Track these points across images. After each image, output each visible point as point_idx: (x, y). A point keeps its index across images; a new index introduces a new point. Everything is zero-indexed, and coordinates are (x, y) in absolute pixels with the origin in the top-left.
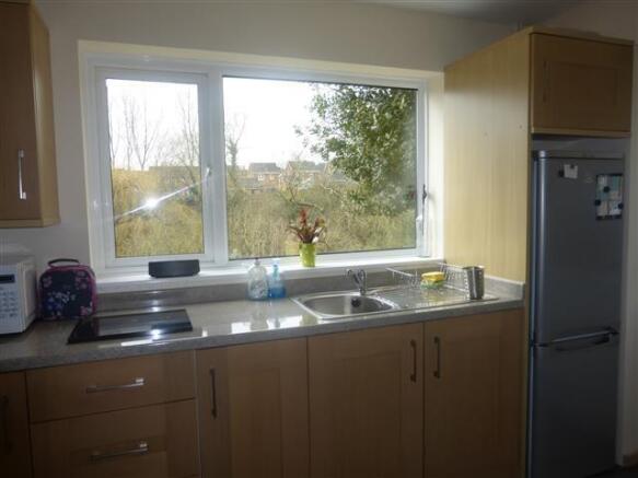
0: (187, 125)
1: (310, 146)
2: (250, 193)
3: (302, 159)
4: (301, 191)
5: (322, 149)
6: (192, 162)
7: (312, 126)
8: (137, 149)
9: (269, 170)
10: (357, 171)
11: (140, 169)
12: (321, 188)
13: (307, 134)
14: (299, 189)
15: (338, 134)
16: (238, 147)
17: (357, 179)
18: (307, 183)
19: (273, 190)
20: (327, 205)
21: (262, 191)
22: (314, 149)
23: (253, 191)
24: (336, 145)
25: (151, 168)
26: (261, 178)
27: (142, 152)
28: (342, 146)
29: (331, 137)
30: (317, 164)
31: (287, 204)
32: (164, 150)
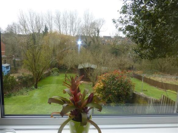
0: (87, 24)
1: (118, 28)
2: (102, 44)
3: (119, 35)
4: (117, 45)
5: (123, 30)
6: (87, 34)
7: (120, 20)
8: (73, 30)
9: (108, 38)
10: (137, 39)
11: (73, 36)
12: (123, 45)
13: (118, 23)
14: (116, 44)
15: (131, 23)
16: (100, 31)
17: (137, 43)
18: (119, 43)
19: (109, 44)
20: (124, 50)
21: (106, 44)
22: (120, 29)
23: (103, 44)
24: (129, 28)
25: (76, 36)
26: (106, 41)
27: (74, 31)
28: (132, 28)
29: (128, 25)
30: (123, 37)
31: (113, 49)
32: (80, 31)
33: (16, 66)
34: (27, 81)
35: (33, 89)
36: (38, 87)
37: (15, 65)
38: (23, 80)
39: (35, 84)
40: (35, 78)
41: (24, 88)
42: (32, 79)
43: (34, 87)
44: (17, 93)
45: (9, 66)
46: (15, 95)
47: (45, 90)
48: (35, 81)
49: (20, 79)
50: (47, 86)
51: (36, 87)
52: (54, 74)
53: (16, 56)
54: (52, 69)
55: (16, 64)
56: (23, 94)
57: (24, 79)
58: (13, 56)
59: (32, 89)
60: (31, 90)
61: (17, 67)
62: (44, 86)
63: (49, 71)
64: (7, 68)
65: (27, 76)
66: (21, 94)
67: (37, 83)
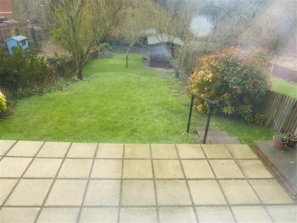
33: (37, 39)
34: (64, 68)
35: (76, 81)
36: (84, 78)
37: (34, 38)
38: (57, 65)
39: (78, 71)
40: (77, 61)
41: (62, 79)
42: (71, 64)
43: (76, 78)
44: (53, 88)
45: (26, 39)
46: (49, 92)
47: (96, 83)
48: (78, 67)
49: (52, 63)
50: (98, 76)
51: (80, 77)
52: (103, 54)
53: (33, 21)
54: (100, 46)
55: (36, 37)
56: (62, 90)
57: (58, 63)
58: (28, 21)
59: (73, 80)
60: (72, 83)
61: (38, 42)
62: (93, 76)
63: (95, 49)
64: (23, 43)
65: (63, 58)
66: (59, 90)
67: (80, 71)
